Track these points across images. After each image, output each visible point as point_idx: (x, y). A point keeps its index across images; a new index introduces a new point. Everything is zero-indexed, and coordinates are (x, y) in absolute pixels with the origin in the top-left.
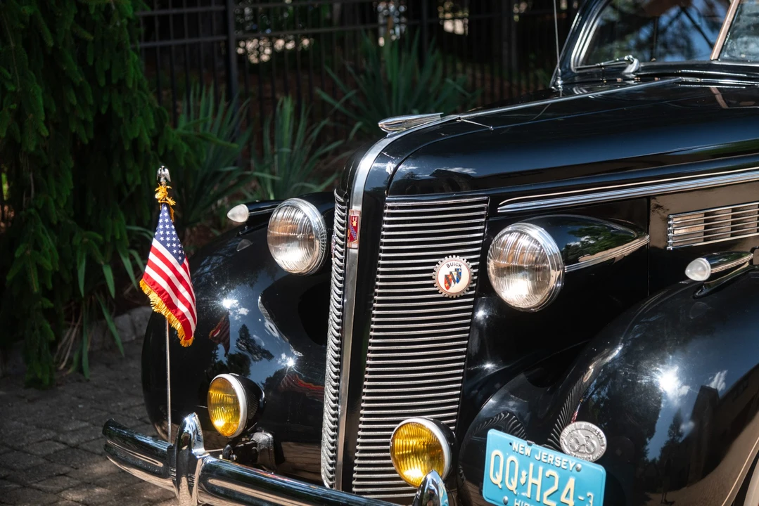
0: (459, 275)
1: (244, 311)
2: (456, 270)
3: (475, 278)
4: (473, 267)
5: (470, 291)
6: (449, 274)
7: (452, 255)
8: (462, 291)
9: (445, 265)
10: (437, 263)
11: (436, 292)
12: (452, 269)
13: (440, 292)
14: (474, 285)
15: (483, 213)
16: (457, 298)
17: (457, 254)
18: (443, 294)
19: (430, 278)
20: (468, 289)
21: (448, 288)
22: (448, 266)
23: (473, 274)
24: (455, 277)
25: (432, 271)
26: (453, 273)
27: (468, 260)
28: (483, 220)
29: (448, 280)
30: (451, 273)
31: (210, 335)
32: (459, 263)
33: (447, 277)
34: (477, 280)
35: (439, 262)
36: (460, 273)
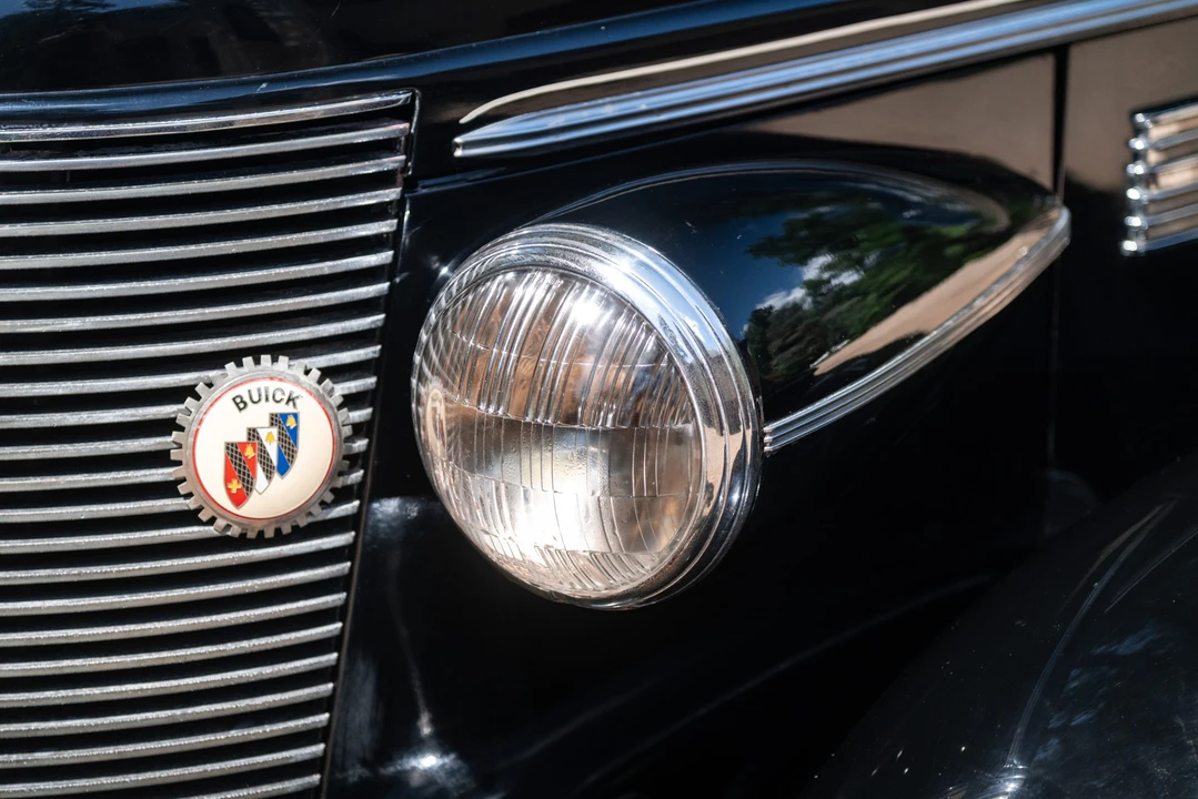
0: (289, 439)
2: (277, 420)
3: (360, 445)
4: (351, 401)
5: (337, 502)
6: (243, 438)
7: (256, 352)
8: (304, 509)
9: (227, 402)
10: (189, 391)
11: (189, 517)
12: (258, 416)
13: (204, 516)
14: (357, 476)
15: (391, 162)
16: (280, 539)
17: (276, 351)
18: (221, 523)
19: (160, 458)
20: (329, 497)
21: (238, 499)
22: (240, 404)
23: (347, 431)
24: (272, 451)
25: (167, 426)
26: (263, 434)
27: (329, 373)
28: (391, 194)
29: (240, 465)
30: (253, 434)
32: (288, 388)
33: (233, 451)
34: (364, 455)
35: (200, 389)
36: (294, 433)
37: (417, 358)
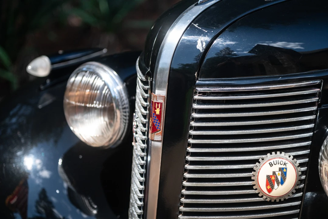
0: (284, 175)
1: (46, 174)
2: (281, 169)
3: (303, 177)
4: (301, 165)
5: (297, 193)
6: (271, 174)
7: (276, 151)
8: (287, 194)
9: (267, 164)
10: (257, 161)
11: (256, 195)
12: (276, 168)
13: (260, 195)
14: (302, 186)
15: (315, 99)
16: (280, 202)
17: (281, 150)
18: (264, 197)
19: (249, 179)
20: (294, 191)
21: (270, 191)
22: (271, 165)
23: (300, 173)
24: (279, 178)
25: (251, 170)
26: (277, 173)
27: (295, 157)
28: (314, 108)
29: (270, 181)
30: (274, 173)
31: (7, 201)
32: (284, 161)
33: (269, 177)
34: (304, 180)
35: (260, 160)
36: (286, 173)
37: (321, 154)
